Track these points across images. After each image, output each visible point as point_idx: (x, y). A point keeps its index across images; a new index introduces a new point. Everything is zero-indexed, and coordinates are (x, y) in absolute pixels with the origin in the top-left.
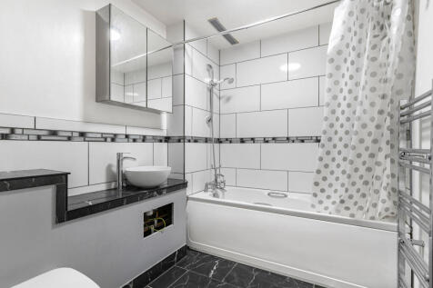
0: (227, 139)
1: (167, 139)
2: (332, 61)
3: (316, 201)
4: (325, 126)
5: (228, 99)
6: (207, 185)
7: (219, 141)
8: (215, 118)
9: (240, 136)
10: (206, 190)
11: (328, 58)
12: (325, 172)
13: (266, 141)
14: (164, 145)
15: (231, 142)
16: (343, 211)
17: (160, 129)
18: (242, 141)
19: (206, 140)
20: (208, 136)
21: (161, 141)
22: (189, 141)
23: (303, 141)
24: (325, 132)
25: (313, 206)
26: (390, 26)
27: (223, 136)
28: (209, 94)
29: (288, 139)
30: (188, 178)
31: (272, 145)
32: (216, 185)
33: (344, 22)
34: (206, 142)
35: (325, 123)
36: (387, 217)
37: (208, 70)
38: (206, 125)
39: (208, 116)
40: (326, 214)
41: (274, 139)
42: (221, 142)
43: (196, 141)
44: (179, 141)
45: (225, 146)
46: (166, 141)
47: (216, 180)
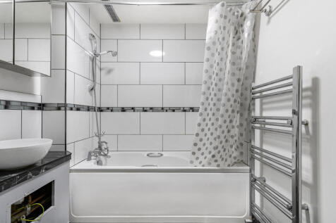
0: (108, 108)
1: (41, 107)
2: (209, 49)
3: (193, 158)
4: (202, 99)
5: (109, 71)
6: (90, 153)
7: (100, 110)
8: (97, 87)
9: (121, 105)
10: (89, 159)
11: (206, 47)
12: (202, 135)
13: (145, 110)
14: (38, 113)
15: (112, 111)
16: (213, 163)
17: (31, 94)
18: (123, 110)
19: (89, 109)
20: (90, 105)
21: (33, 108)
22: (71, 109)
23: (174, 111)
24: (203, 104)
25: (192, 162)
26: (243, 31)
27: (104, 105)
28: (91, 63)
29: (162, 108)
30: (69, 149)
31: (150, 114)
32: (100, 152)
33: (217, 21)
34: (88, 110)
35: (202, 96)
36: (235, 163)
37: (90, 39)
38: (88, 93)
39: (90, 84)
40: (200, 167)
41: (151, 108)
42: (101, 111)
43: (78, 109)
44: (59, 109)
45: (105, 114)
46: (39, 109)
47: (100, 147)
